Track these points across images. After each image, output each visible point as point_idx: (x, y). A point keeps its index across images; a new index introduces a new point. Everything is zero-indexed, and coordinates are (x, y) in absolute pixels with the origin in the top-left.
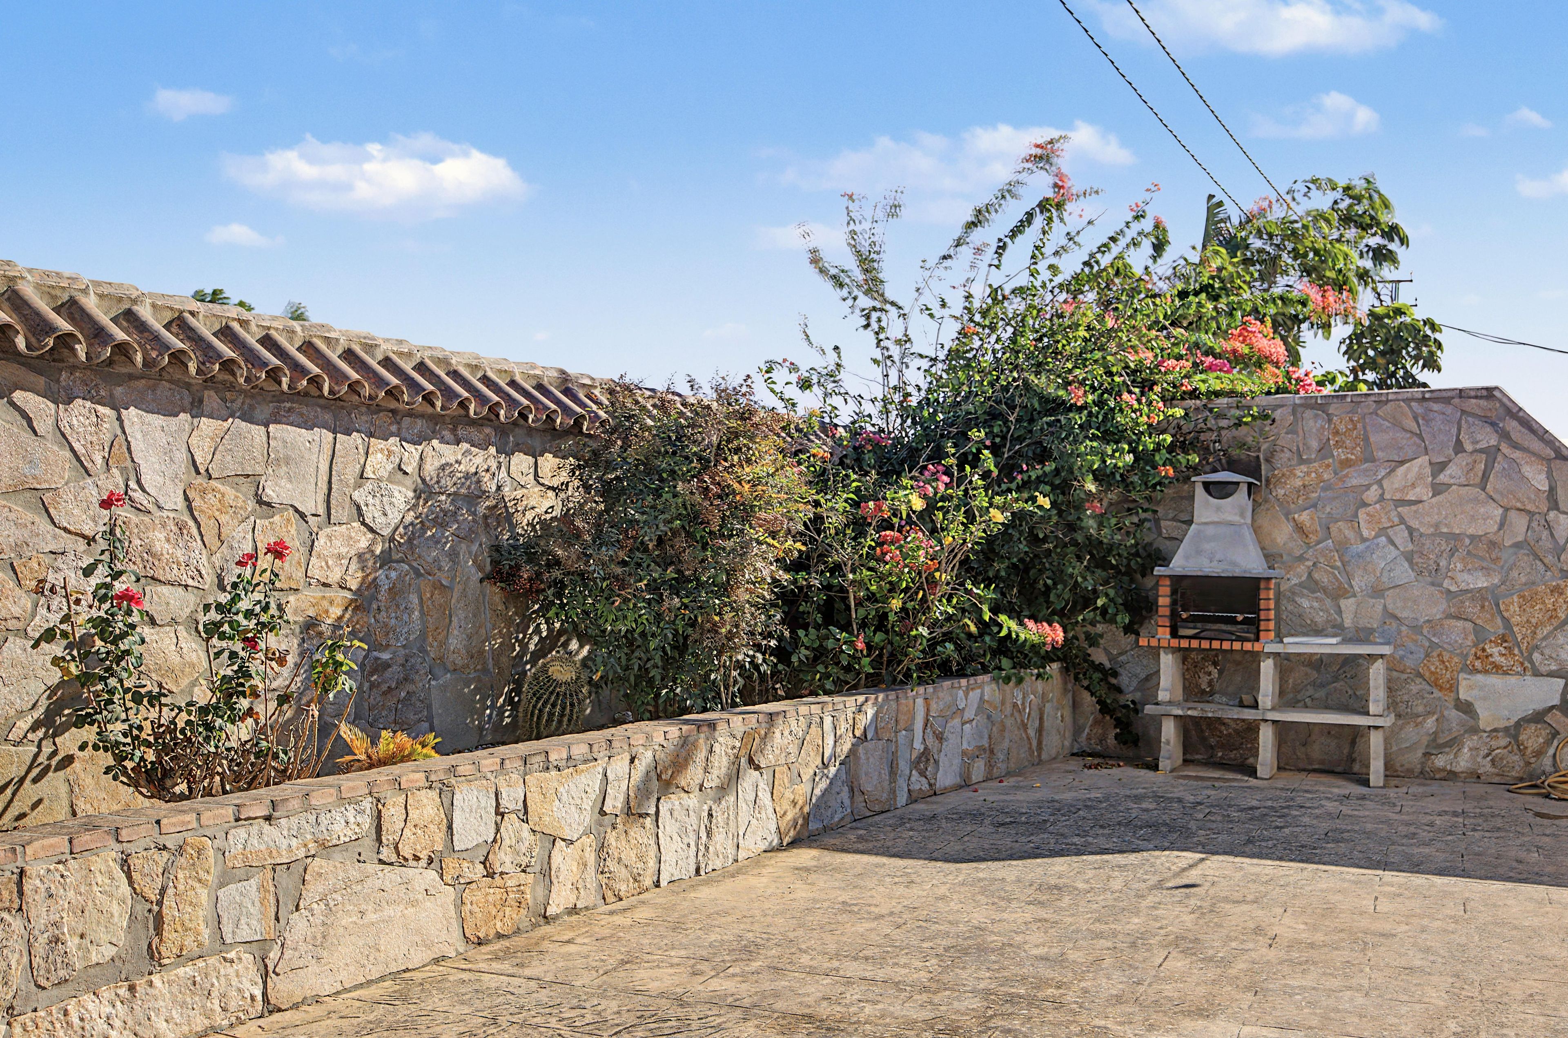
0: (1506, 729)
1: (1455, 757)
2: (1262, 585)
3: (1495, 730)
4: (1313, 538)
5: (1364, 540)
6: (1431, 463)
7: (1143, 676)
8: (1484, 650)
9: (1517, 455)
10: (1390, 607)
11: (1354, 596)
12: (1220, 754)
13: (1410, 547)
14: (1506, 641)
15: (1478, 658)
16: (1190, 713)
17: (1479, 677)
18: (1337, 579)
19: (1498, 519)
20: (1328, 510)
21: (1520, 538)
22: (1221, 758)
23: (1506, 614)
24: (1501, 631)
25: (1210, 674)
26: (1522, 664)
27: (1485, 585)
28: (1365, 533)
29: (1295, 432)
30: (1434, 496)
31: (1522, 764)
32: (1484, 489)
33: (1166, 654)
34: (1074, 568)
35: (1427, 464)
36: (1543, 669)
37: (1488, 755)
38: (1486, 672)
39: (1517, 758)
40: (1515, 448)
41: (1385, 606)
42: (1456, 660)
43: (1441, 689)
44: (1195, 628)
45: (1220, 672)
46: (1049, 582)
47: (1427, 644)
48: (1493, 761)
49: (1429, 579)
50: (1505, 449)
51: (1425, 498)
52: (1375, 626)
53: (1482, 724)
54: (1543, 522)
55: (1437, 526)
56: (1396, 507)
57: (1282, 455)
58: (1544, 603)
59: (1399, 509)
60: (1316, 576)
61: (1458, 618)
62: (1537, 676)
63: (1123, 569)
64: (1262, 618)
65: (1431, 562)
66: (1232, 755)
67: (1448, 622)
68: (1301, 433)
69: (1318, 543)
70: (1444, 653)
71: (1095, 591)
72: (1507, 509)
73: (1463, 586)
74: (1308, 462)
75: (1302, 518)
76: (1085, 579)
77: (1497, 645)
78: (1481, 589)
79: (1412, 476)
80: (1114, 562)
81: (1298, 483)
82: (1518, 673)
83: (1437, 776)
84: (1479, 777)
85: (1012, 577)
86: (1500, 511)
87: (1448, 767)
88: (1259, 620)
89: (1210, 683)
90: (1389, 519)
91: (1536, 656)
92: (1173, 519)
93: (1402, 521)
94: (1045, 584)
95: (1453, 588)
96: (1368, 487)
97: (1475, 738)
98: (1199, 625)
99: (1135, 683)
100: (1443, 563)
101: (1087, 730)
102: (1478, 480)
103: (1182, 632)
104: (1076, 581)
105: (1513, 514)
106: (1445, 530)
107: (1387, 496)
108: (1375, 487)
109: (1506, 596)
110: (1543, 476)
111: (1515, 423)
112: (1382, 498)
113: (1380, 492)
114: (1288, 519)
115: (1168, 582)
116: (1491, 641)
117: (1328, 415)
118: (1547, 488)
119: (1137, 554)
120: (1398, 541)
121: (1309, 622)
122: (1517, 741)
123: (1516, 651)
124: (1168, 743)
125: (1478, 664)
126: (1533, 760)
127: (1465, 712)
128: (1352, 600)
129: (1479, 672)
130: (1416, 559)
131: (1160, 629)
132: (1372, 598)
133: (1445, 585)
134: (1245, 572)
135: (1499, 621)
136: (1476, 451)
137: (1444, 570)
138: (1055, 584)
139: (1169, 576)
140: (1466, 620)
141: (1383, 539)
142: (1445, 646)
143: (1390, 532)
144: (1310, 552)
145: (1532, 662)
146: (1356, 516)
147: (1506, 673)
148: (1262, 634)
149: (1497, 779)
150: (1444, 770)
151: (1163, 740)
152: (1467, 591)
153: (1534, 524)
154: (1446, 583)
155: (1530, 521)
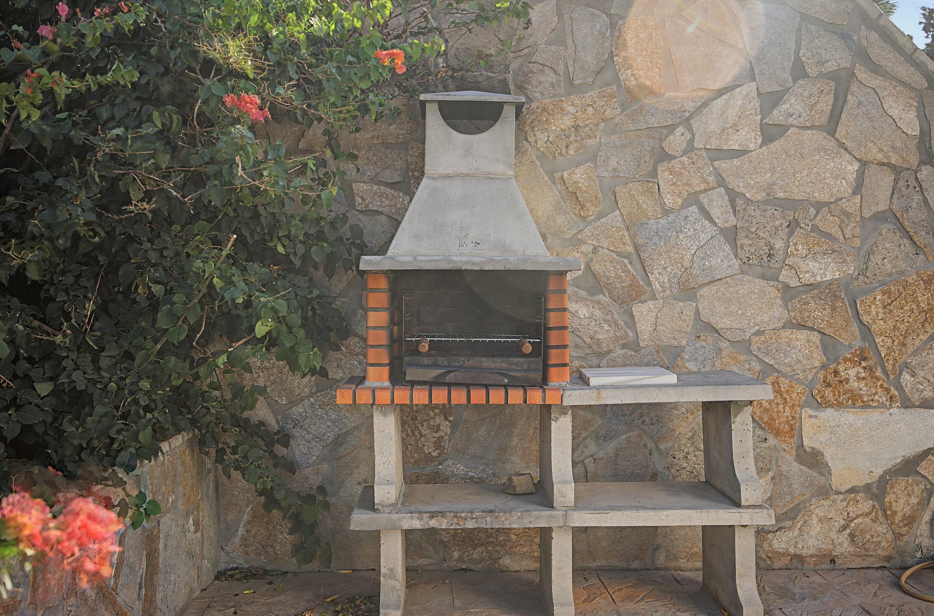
0: (867, 488)
1: (801, 534)
2: (552, 285)
3: (852, 490)
4: (592, 211)
5: (666, 212)
6: (759, 94)
7: (331, 436)
8: (836, 372)
9: (876, 82)
10: (705, 313)
11: (654, 298)
12: (456, 555)
13: (732, 221)
14: (865, 359)
15: (829, 385)
16: (433, 523)
17: (829, 412)
18: (626, 271)
19: (852, 177)
20: (613, 163)
21: (883, 207)
22: (460, 559)
23: (865, 319)
24: (858, 344)
25: (438, 429)
26: (887, 390)
27: (837, 275)
28: (669, 200)
29: (563, 43)
30: (764, 143)
31: (890, 536)
32: (832, 133)
33: (385, 415)
34: (205, 261)
35: (755, 94)
36: (915, 398)
37: (844, 528)
38: (839, 405)
39: (881, 529)
40: (876, 72)
41: (697, 312)
42: (799, 389)
43: (777, 433)
44: (434, 366)
45: (454, 426)
46: (157, 289)
47: (758, 368)
48: (852, 536)
49: (760, 270)
50: (862, 74)
51: (752, 146)
52: (684, 342)
53: (835, 482)
54: (912, 182)
55: (769, 188)
56: (712, 160)
57: (542, 78)
58: (915, 300)
59: (716, 163)
60: (597, 267)
61: (802, 326)
62: (906, 407)
63: (297, 263)
64: (553, 343)
65: (762, 243)
66: (476, 554)
67: (787, 333)
68: (569, 41)
69: (599, 217)
70: (781, 380)
71: (248, 304)
72: (864, 164)
73: (807, 278)
74: (582, 89)
75: (575, 177)
76: (229, 282)
77: (855, 364)
78: (831, 283)
79: (732, 114)
80: (280, 249)
81: (567, 122)
82: (882, 406)
83: (776, 565)
84: (833, 561)
85: (83, 281)
86: (856, 166)
87: (792, 550)
88: (547, 347)
89: (438, 444)
90: (705, 181)
91: (906, 377)
92: (373, 180)
93: (721, 182)
94: (151, 296)
95: (794, 283)
96: (672, 128)
97: (826, 503)
98: (442, 360)
99: (317, 450)
100: (779, 245)
101: (241, 530)
102: (824, 120)
103: (412, 374)
104: (211, 286)
105: (872, 169)
106: (781, 195)
107: (698, 144)
108: (680, 129)
109: (865, 293)
110: (912, 114)
111: (874, 36)
112: (690, 148)
113: (689, 136)
114: (552, 179)
115: (383, 284)
116: (845, 360)
117: (609, 15)
118: (917, 133)
119: (320, 236)
120: (716, 213)
121: (588, 340)
122: (882, 503)
123: (879, 373)
124: (392, 575)
125: (828, 393)
126: (904, 530)
127: (811, 466)
128: (651, 304)
129: (831, 406)
130: (742, 240)
131: (371, 370)
132: (681, 300)
133: (781, 278)
134: (525, 261)
135: (855, 328)
136: (821, 75)
137: (780, 257)
138: (169, 292)
139: (385, 273)
140: (812, 329)
141: (694, 209)
142: (782, 368)
143: (704, 199)
144: (587, 232)
145: (900, 388)
146: (654, 173)
147: (866, 406)
148: (553, 372)
149: (857, 563)
150: (786, 554)
151: (383, 570)
152: (812, 286)
153: (902, 184)
154: (785, 276)
155: (896, 181)
